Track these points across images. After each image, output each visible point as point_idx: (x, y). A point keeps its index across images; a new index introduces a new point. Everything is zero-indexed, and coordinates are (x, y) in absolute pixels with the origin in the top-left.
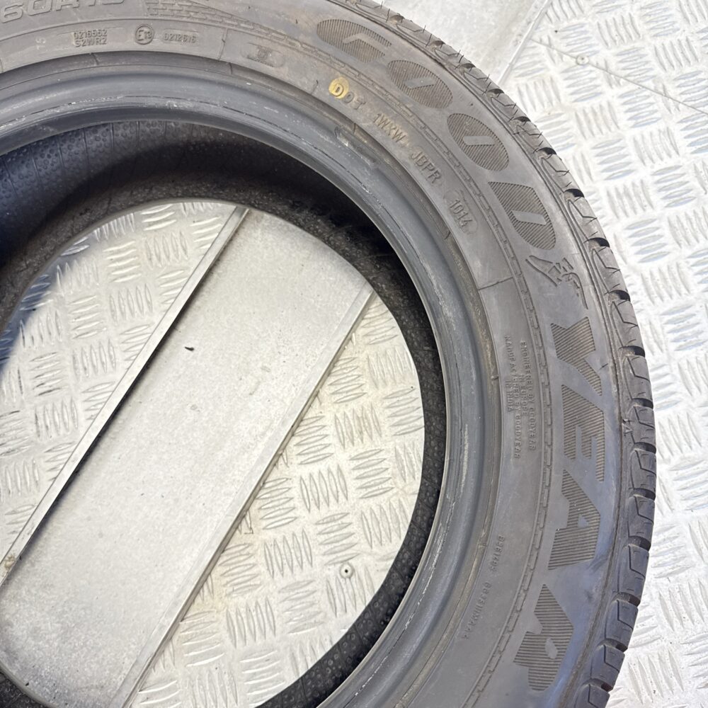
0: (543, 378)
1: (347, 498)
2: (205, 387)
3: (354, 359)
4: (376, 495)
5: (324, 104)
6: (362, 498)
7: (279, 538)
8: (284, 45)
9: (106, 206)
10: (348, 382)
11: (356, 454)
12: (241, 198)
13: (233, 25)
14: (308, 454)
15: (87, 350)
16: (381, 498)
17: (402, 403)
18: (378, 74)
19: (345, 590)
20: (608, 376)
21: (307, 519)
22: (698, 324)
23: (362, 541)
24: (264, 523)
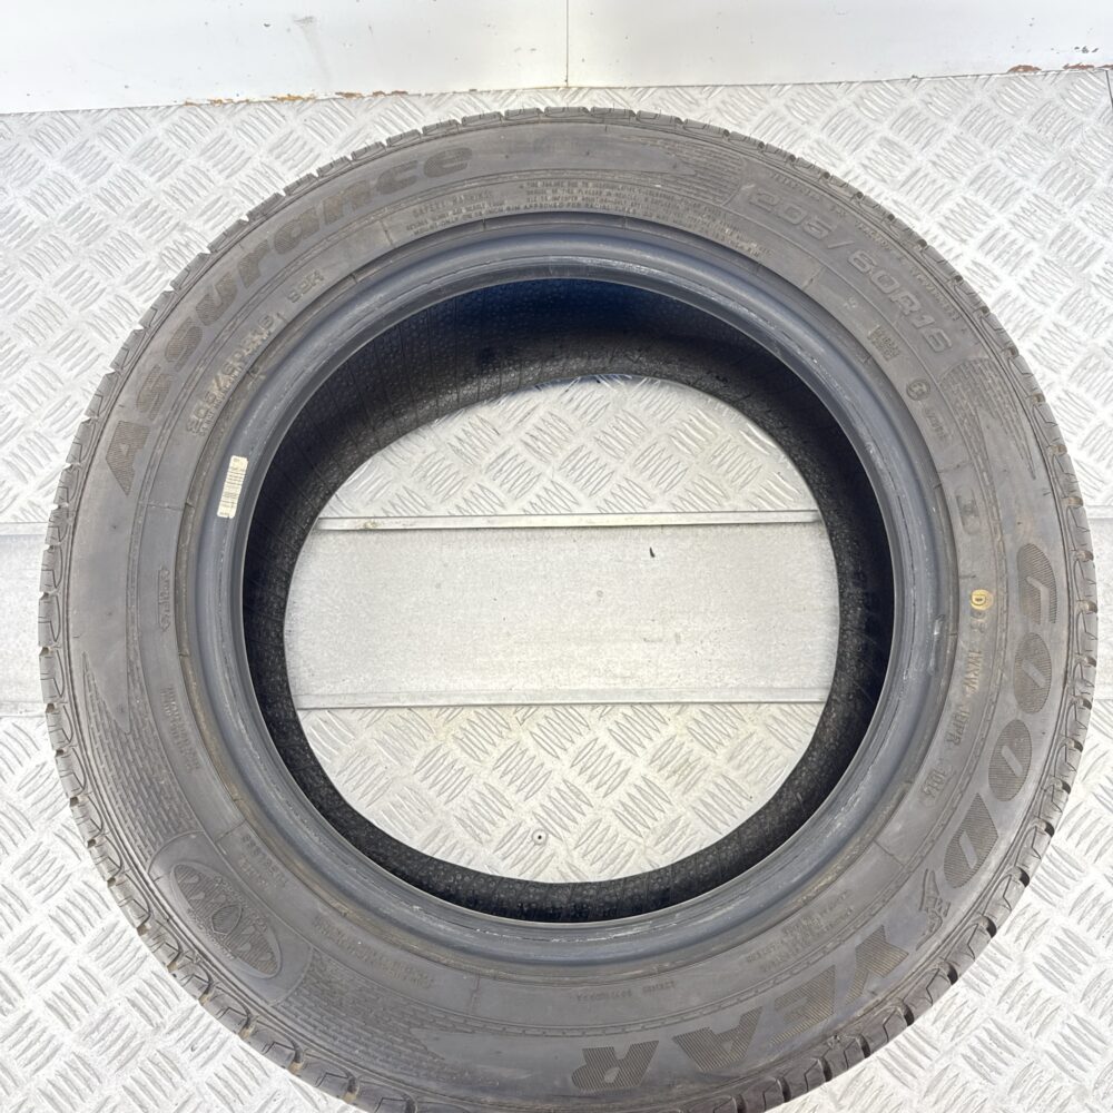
0: (830, 945)
1: (604, 797)
2: (625, 592)
3: (743, 720)
4: (624, 823)
5: (958, 593)
6: (614, 811)
7: (531, 753)
8: (989, 524)
9: (740, 396)
10: (716, 729)
11: (652, 779)
12: (831, 519)
13: (979, 465)
14: (623, 731)
15: (592, 458)
16: (625, 830)
17: (729, 796)
18: (1017, 629)
19: (522, 846)
20: (867, 1002)
21: (562, 769)
22: (1006, 1064)
23: (575, 836)
24: (536, 730)
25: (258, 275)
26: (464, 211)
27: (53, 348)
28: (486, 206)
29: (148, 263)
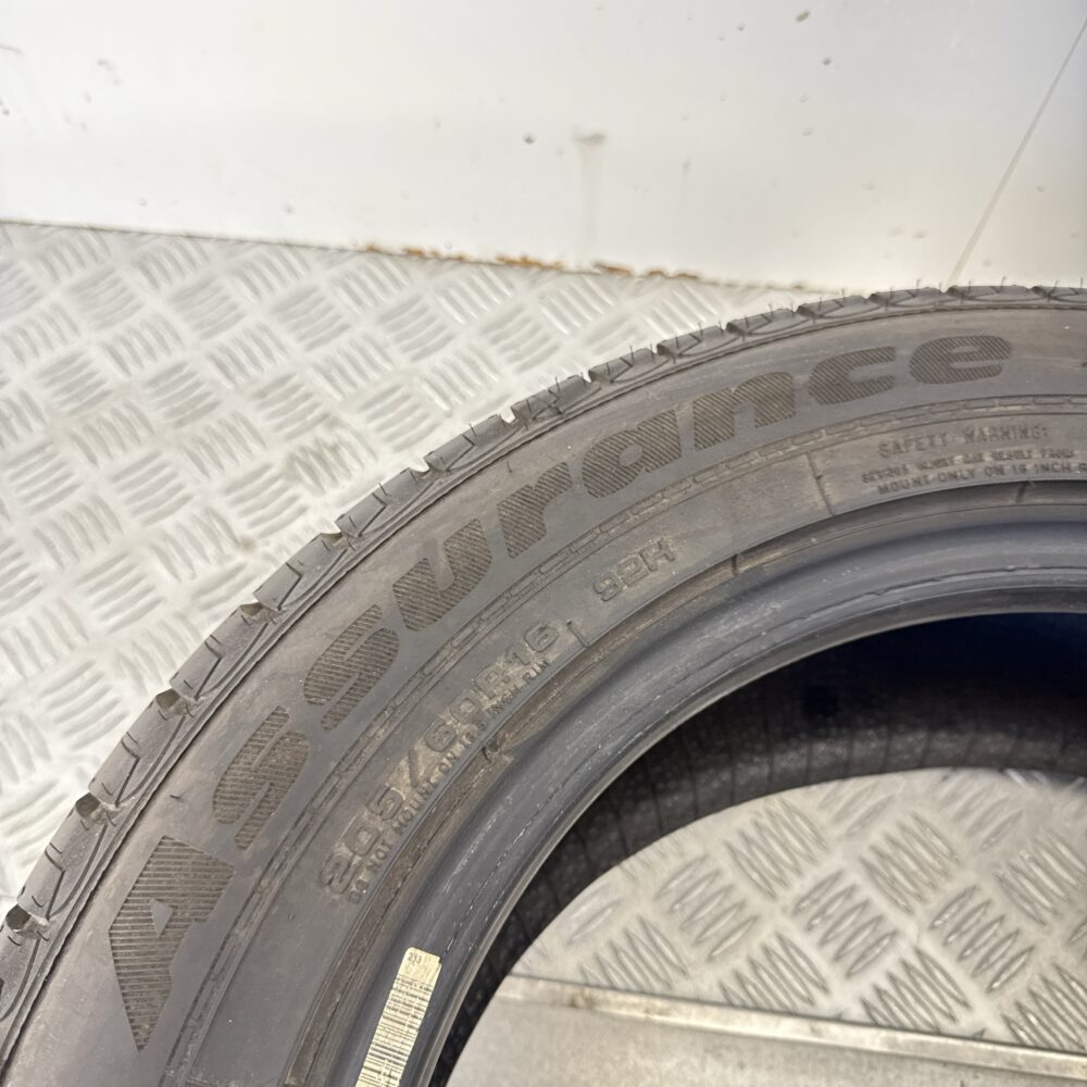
25: (540, 533)
26: (988, 458)
27: (87, 577)
28: (1036, 455)
29: (266, 467)
